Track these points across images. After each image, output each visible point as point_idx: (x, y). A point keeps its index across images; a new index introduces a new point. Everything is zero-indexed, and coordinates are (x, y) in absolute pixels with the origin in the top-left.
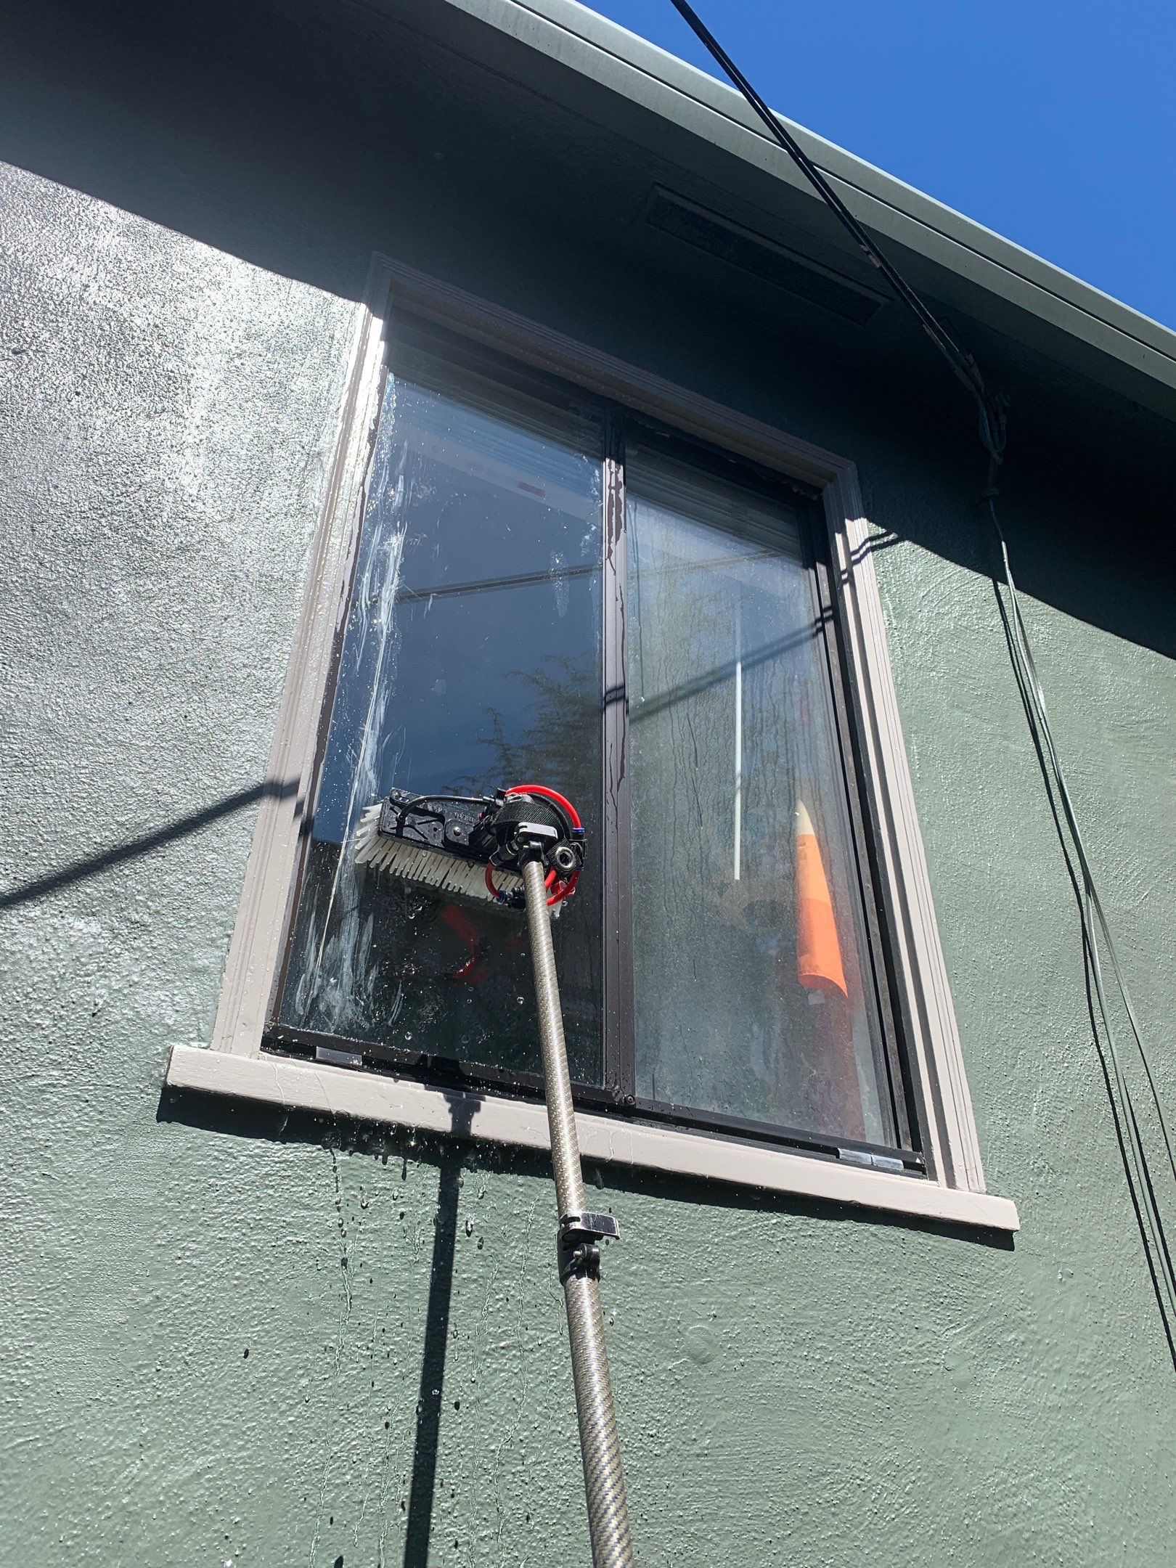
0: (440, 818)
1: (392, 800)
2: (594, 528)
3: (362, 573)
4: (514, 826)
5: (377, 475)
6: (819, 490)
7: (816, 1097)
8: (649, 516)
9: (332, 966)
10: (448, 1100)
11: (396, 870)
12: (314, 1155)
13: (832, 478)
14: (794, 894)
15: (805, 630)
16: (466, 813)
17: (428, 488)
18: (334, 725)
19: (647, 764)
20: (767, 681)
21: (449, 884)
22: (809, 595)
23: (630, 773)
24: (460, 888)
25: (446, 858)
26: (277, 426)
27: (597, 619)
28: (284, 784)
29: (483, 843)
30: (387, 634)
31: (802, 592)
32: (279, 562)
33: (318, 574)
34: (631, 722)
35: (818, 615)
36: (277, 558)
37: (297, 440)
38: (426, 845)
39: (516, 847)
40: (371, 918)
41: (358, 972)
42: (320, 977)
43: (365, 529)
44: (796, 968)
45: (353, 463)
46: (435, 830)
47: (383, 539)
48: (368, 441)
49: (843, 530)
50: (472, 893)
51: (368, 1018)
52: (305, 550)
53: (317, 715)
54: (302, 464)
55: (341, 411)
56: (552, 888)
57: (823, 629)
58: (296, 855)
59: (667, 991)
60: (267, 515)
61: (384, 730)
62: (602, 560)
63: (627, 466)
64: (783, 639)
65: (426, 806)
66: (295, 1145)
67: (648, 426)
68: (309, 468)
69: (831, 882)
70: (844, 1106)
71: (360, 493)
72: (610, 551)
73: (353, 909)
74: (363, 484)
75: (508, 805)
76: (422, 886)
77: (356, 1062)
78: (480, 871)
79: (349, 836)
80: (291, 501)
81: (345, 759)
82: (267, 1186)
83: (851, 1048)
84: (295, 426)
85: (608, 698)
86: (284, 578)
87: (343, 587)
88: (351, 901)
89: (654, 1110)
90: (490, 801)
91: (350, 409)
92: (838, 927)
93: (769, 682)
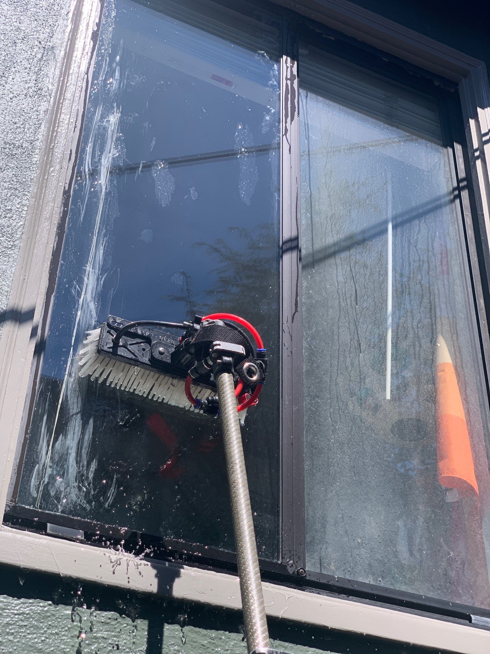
0: (148, 340)
1: (109, 325)
2: (273, 111)
3: (86, 144)
4: (210, 344)
5: (98, 66)
6: (456, 84)
7: (453, 574)
8: (317, 101)
9: (61, 458)
10: (154, 567)
11: (111, 382)
12: (46, 609)
13: (466, 75)
14: (436, 410)
15: (444, 196)
16: (168, 337)
17: (140, 77)
18: (62, 265)
19: (317, 301)
20: (413, 237)
21: (154, 395)
22: (448, 169)
23: (303, 309)
24: (163, 399)
25: (152, 373)
26: (20, 25)
27: (276, 183)
28: (23, 311)
29: (183, 361)
30: (105, 192)
31: (442, 165)
32: (20, 133)
33: (51, 143)
34: (304, 267)
35: (455, 185)
36: (18, 130)
37: (35, 36)
38: (135, 362)
39: (211, 363)
40: (91, 421)
41: (81, 464)
42: (50, 467)
43: (89, 109)
44: (435, 469)
45: (79, 56)
46: (144, 350)
47: (103, 117)
48: (92, 39)
49: (475, 116)
50: (173, 403)
51: (89, 502)
52: (41, 124)
53: (49, 256)
54: (39, 56)
55: (70, 15)
56: (240, 398)
57: (459, 196)
58: (31, 368)
59: (331, 485)
60: (11, 95)
61: (103, 270)
62: (279, 137)
63: (300, 63)
64: (427, 203)
65: (136, 329)
66: (31, 601)
67: (317, 31)
68: (44, 58)
69: (466, 400)
70: (476, 581)
71: (85, 80)
72: (286, 130)
73: (78, 413)
74: (87, 73)
75: (204, 328)
76: (132, 397)
77: (79, 537)
78: (181, 385)
79: (74, 354)
80: (30, 85)
81: (71, 292)
82: (8, 634)
83: (481, 535)
84: (34, 26)
85: (285, 248)
86: (24, 146)
87: (71, 154)
88: (75, 407)
89: (321, 581)
90: (189, 326)
91: (77, 12)
92: (471, 437)
93: (415, 238)
